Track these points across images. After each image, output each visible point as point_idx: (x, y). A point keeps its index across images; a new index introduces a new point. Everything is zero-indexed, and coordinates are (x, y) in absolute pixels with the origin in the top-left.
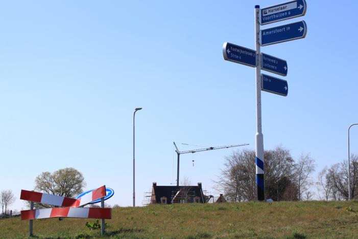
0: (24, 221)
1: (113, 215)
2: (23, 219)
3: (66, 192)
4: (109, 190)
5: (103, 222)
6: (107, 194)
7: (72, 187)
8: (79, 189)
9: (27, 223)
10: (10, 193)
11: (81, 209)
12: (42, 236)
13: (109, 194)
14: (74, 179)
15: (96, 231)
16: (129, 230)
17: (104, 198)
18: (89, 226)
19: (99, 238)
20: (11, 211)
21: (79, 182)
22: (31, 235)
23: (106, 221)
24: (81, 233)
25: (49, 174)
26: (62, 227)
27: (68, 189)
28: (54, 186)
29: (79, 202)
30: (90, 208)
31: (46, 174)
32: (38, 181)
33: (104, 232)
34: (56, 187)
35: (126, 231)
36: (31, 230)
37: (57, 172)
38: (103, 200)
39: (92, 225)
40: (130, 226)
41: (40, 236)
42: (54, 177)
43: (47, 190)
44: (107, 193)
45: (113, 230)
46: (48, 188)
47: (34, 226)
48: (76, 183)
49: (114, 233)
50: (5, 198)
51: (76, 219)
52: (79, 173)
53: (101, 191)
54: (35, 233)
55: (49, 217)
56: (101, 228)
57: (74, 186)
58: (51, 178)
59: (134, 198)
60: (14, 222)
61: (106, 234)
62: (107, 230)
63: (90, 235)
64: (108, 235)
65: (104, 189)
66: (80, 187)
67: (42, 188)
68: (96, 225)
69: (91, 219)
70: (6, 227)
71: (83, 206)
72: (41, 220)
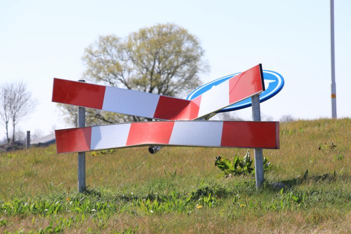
0: (64, 156)
1: (283, 138)
2: (61, 150)
3: (160, 86)
4: (271, 77)
5: (259, 157)
6: (267, 86)
7: (173, 74)
8: (190, 77)
9: (70, 159)
10: (22, 90)
11: (203, 124)
12: (109, 191)
13: (272, 85)
14: (178, 53)
15: (241, 179)
16: (326, 176)
17: (258, 96)
18: (224, 167)
19: (250, 195)
20: (29, 133)
21: (191, 59)
22: (84, 189)
23: (267, 153)
24: (205, 185)
25: (115, 39)
26: (158, 169)
27: (163, 77)
28: (130, 71)
29: (196, 109)
30: (225, 123)
31: (108, 41)
32: (90, 60)
33: (262, 181)
34: (134, 72)
35: (317, 178)
36: (83, 177)
37: (135, 34)
38: (256, 103)
39: (231, 166)
40: (327, 168)
41: (106, 191)
42: (129, 48)
43: (113, 80)
44: (267, 83)
45: (285, 177)
46: (116, 76)
47: (88, 167)
48: (183, 63)
49: (288, 184)
50: (11, 101)
51: (190, 151)
52: (191, 38)
53: (250, 78)
54: (92, 185)
55: (124, 145)
56: (255, 171)
57: (178, 70)
58: (120, 51)
59: (334, 96)
60: (40, 158)
61: (268, 186)
62: (270, 177)
63: (228, 190)
64: (274, 189)
65: (259, 74)
66: (194, 71)
67: (101, 75)
68: (242, 166)
69: (227, 150)
70: (22, 172)
71: (206, 117)
72: (103, 152)
